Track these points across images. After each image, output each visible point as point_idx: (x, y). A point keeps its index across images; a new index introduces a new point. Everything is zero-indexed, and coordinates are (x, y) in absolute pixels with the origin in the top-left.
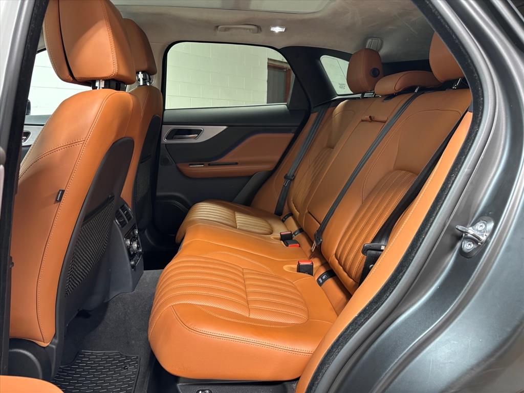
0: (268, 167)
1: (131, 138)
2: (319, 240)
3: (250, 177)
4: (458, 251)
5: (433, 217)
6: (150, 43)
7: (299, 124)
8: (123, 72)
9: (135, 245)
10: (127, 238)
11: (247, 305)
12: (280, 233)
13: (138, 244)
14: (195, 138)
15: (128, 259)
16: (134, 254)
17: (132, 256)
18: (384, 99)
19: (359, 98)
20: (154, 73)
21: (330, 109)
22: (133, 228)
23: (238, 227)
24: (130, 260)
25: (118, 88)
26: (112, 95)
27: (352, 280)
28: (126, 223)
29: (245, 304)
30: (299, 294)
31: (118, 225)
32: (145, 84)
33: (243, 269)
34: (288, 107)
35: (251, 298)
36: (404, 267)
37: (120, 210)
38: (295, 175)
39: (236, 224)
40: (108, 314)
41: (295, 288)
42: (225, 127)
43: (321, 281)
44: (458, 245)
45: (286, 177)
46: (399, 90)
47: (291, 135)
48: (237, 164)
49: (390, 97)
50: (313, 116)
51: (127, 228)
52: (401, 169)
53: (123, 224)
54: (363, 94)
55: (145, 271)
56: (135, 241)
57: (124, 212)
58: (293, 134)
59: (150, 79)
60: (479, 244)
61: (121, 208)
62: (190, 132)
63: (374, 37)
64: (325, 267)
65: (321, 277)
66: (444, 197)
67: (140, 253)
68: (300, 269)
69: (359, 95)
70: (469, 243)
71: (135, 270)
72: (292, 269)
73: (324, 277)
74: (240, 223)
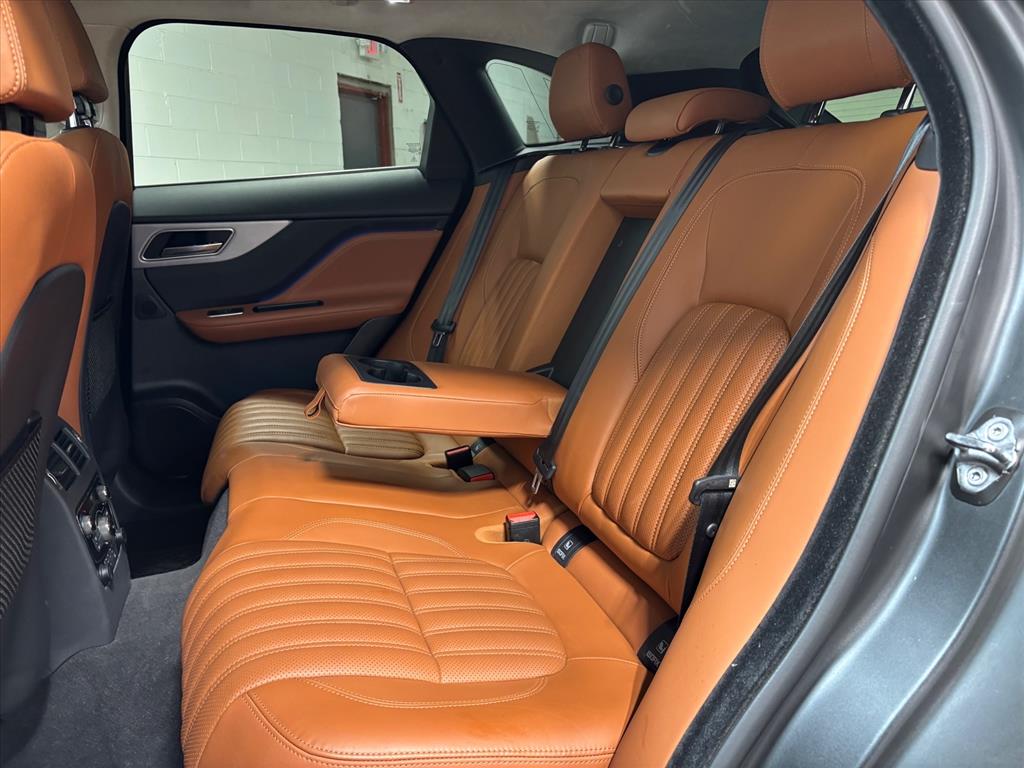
0: (392, 306)
1: (77, 265)
2: (551, 466)
3: (353, 331)
4: (946, 490)
5: (893, 419)
6: (85, 26)
7: (450, 209)
8: (42, 85)
9: (104, 527)
10: (81, 514)
11: (427, 650)
12: (446, 452)
13: (111, 523)
14: (216, 250)
15: (90, 565)
16: (105, 548)
17: (99, 556)
18: (650, 151)
19: (577, 150)
20: (102, 98)
21: (516, 176)
22: (95, 484)
23: (347, 449)
24: (97, 567)
25: (28, 130)
26: (20, 149)
27: (648, 553)
28: (75, 476)
29: (423, 649)
30: (530, 597)
31: (57, 487)
32: (81, 125)
33: (390, 555)
34: (423, 174)
35: (431, 629)
36: (837, 539)
37: (54, 444)
38: (454, 320)
39: (341, 442)
40: (52, 707)
41: (515, 583)
42: (286, 223)
43: (563, 556)
44: (946, 474)
45: (435, 326)
46: (686, 129)
47: (437, 234)
48: (320, 303)
49: (661, 145)
50: (481, 193)
51: (78, 490)
52: (721, 300)
53: (67, 480)
54: (585, 143)
55: (135, 582)
56: (102, 515)
57: (65, 449)
58: (440, 233)
59: (93, 112)
60: (1005, 472)
61: (56, 440)
62: (202, 237)
63: (599, 21)
64: (565, 521)
65: (560, 544)
66: (911, 368)
67: (119, 542)
68: (511, 533)
69: (577, 145)
70: (974, 471)
71: (111, 587)
72: (494, 534)
73: (568, 546)
74: (348, 438)
